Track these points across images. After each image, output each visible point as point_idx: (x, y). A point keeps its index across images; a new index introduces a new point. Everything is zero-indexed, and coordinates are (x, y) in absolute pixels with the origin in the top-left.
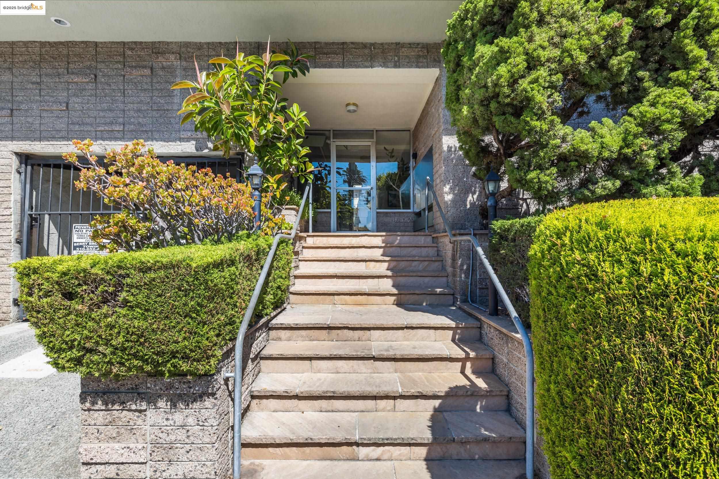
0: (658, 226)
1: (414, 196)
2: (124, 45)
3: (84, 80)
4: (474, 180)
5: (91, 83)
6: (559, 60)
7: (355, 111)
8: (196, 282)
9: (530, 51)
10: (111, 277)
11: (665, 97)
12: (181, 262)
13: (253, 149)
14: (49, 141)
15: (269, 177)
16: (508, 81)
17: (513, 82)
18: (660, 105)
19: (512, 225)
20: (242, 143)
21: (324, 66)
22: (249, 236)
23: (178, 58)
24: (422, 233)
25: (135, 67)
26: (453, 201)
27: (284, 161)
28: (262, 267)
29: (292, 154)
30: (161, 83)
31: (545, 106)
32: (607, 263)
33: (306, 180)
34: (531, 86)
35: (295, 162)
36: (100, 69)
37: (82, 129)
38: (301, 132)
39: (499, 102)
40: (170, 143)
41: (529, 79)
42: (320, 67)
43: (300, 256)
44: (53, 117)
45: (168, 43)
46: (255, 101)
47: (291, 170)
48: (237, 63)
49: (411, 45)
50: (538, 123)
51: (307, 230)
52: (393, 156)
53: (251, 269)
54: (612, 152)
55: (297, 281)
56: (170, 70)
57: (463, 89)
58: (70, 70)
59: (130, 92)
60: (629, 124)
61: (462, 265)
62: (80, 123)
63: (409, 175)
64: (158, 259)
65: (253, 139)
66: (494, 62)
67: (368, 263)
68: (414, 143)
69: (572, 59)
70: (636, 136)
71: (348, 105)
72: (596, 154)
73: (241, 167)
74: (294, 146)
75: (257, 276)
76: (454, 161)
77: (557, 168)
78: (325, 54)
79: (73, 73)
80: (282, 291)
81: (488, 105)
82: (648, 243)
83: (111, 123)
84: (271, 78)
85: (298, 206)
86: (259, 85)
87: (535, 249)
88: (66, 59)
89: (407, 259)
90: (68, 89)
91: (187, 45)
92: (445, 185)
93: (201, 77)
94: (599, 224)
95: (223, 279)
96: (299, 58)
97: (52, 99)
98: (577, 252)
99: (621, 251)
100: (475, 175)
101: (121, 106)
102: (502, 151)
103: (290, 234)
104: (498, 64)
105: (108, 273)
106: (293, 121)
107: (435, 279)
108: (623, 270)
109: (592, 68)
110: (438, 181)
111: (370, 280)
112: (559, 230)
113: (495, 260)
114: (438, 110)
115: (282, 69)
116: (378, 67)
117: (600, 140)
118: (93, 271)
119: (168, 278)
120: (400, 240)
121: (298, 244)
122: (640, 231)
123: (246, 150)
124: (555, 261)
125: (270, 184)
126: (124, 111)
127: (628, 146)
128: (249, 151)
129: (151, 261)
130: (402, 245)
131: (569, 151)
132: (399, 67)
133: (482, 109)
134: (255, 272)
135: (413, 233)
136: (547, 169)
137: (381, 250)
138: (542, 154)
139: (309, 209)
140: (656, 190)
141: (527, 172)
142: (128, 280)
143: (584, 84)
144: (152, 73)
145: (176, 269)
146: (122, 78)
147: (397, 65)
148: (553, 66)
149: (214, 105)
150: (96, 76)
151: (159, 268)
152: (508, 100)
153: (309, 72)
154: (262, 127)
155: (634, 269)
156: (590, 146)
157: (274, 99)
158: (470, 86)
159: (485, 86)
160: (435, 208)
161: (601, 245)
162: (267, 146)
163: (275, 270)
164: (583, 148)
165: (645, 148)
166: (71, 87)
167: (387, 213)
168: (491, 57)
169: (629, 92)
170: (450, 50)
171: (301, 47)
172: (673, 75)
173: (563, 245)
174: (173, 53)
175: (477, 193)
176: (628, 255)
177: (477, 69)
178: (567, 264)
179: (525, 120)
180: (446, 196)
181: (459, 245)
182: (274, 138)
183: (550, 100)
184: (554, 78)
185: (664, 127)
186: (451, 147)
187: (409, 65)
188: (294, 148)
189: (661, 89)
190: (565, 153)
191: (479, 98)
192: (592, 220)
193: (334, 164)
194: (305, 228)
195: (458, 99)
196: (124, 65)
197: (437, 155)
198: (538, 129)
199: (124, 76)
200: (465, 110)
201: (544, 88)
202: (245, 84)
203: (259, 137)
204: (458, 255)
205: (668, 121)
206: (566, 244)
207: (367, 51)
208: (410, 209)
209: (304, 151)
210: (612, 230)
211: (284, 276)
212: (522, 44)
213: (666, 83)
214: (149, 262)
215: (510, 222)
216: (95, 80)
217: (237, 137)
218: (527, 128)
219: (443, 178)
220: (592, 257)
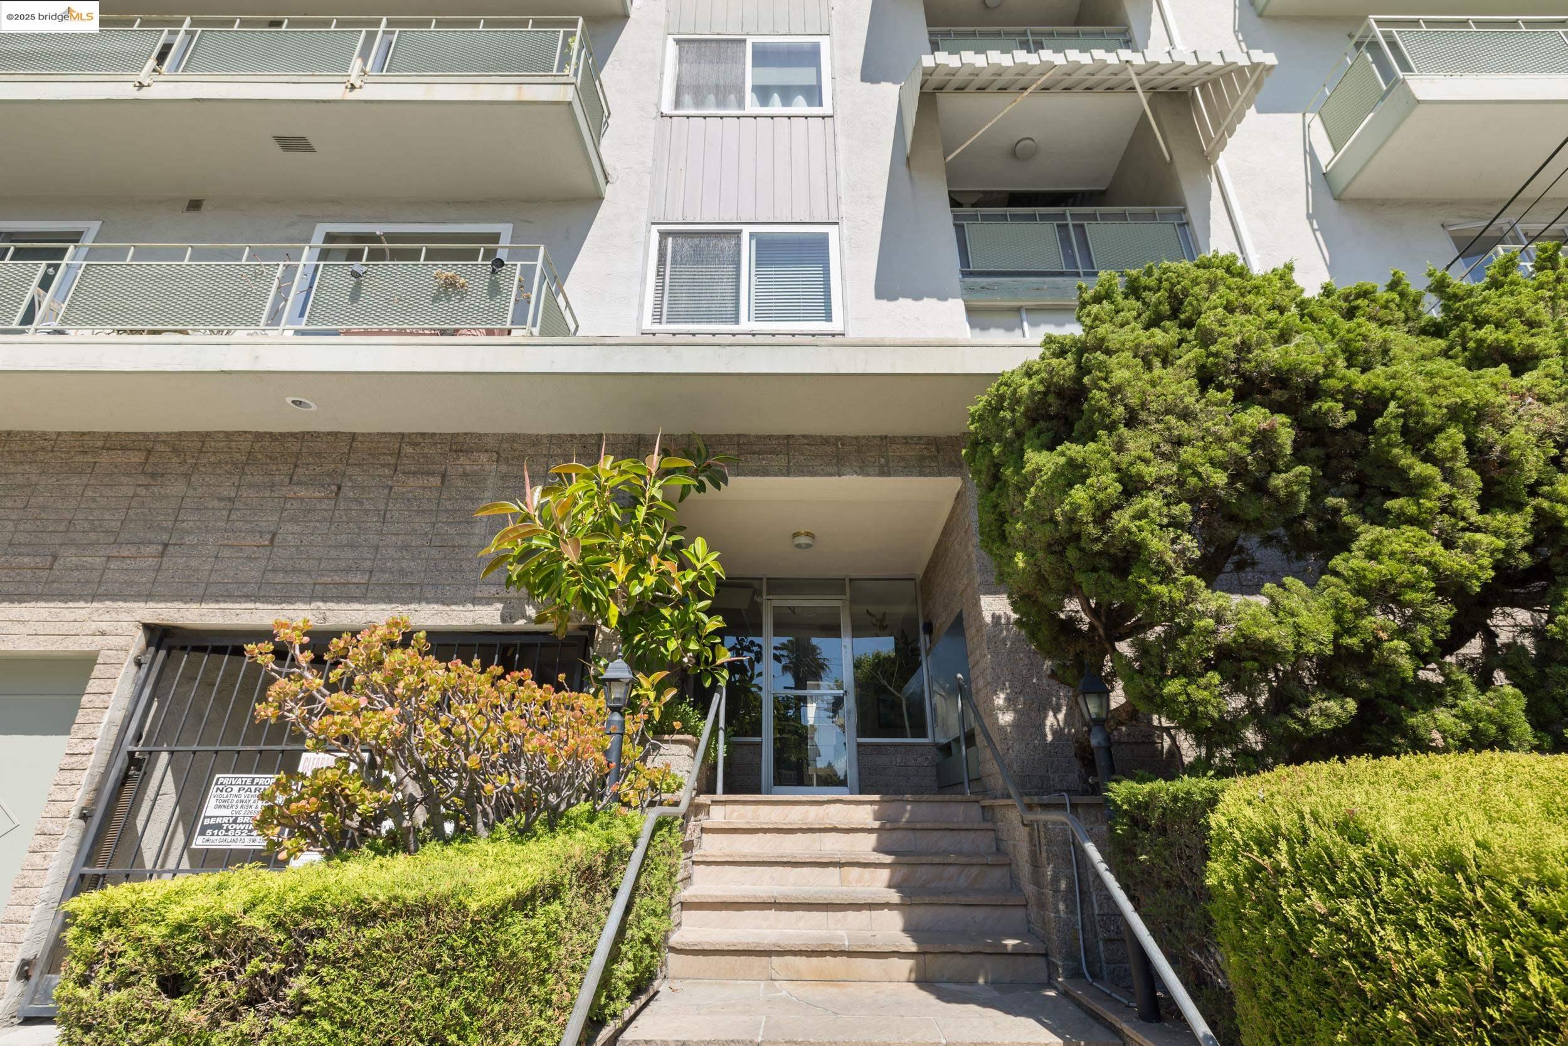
0: (1472, 844)
1: (934, 709)
2: (402, 438)
3: (317, 494)
4: (1053, 682)
5: (328, 498)
6: (1178, 480)
7: (809, 546)
8: (471, 950)
9: (1124, 466)
10: (282, 937)
11: (1391, 543)
12: (447, 898)
13: (614, 621)
14: (218, 601)
15: (640, 676)
16: (1093, 515)
17: (1103, 515)
18: (1386, 558)
19: (1152, 794)
20: (594, 609)
21: (754, 473)
22: (592, 817)
23: (494, 458)
24: (959, 797)
25: (415, 473)
26: (1015, 725)
27: (673, 644)
28: (615, 891)
29: (688, 629)
30: (456, 500)
31: (1170, 557)
32: (1390, 929)
33: (715, 681)
34: (1138, 523)
35: (693, 646)
36: (350, 476)
37: (289, 580)
38: (708, 589)
39: (1082, 550)
40: (454, 607)
41: (1130, 511)
42: (745, 475)
43: (696, 852)
44: (240, 558)
45: (480, 436)
46: (626, 536)
47: (686, 660)
48: (600, 472)
49: (907, 440)
50: (1162, 589)
51: (712, 790)
52: (886, 627)
53: (591, 901)
54: (1322, 644)
55: (686, 914)
56: (476, 479)
57: (1010, 520)
58: (295, 478)
59: (396, 515)
60: (1337, 590)
61: (1056, 879)
62: (289, 568)
63: (920, 664)
64: (398, 891)
65: (616, 603)
66: (1061, 481)
67: (846, 869)
68: (925, 604)
69: (1201, 479)
70: (1358, 613)
71: (796, 535)
72: (1291, 647)
73: (586, 655)
74: (694, 613)
75: (602, 914)
76: (1009, 644)
77: (1220, 673)
78: (754, 453)
79: (299, 483)
80: (653, 949)
81: (1061, 554)
82: (1464, 884)
83: (348, 570)
84: (659, 495)
85: (695, 733)
86: (635, 508)
87: (1216, 873)
88: (294, 460)
89: (930, 859)
90: (283, 510)
91: (514, 438)
92: (995, 693)
93: (532, 494)
94: (1342, 827)
95: (530, 936)
96: (711, 461)
97: (248, 526)
98: (1314, 894)
99: (1410, 901)
100: (1053, 675)
101: (374, 538)
102: (1101, 632)
103: (676, 804)
104: (1070, 486)
105: (279, 925)
106: (694, 568)
107: (999, 912)
108: (1430, 951)
109: (1241, 494)
110: (981, 683)
111: (851, 915)
112: (1259, 831)
113: (1131, 875)
114: (966, 547)
115: (679, 481)
116: (849, 474)
117: (1291, 620)
118: (247, 922)
119: (410, 938)
120: (912, 813)
121: (692, 824)
122: (1438, 854)
123: (600, 622)
124: (1271, 911)
125: (642, 692)
126: (377, 547)
127: (1350, 632)
128: (606, 623)
129: (382, 898)
130: (918, 826)
131: (1235, 641)
132: (889, 475)
133: (1052, 558)
134: (598, 907)
135: (939, 797)
136: (1202, 675)
137: (873, 838)
138: (1184, 646)
139: (717, 742)
140: (1435, 719)
141: (1161, 679)
142: (320, 945)
143: (1232, 518)
144: (443, 483)
145: (433, 917)
146: (386, 491)
147: (884, 472)
148: (1169, 490)
149: (549, 545)
150: (339, 488)
151: (397, 914)
152: (1097, 547)
153: (726, 483)
154: (636, 582)
155: (1454, 949)
156: (1274, 631)
157: (660, 531)
158: (1025, 518)
159: (1052, 520)
160: (980, 740)
161: (1361, 879)
162: (641, 613)
163: (642, 896)
164: (1263, 635)
165: (1383, 635)
166: (288, 506)
167: (878, 745)
168: (1054, 473)
169: (1320, 530)
170: (979, 454)
171: (713, 443)
172: (1393, 504)
173: (1280, 872)
174: (486, 451)
175: (1064, 710)
176: (1430, 911)
177: (1033, 490)
178: (1299, 921)
179: (1138, 583)
180: (1000, 716)
181: (1042, 830)
182: (655, 599)
183: (1178, 547)
184: (1176, 510)
185: (1407, 597)
186: (999, 617)
187: (907, 471)
188: (692, 617)
189: (1378, 529)
190: (1227, 644)
191: (1044, 539)
192: (1327, 816)
193: (769, 641)
194: (708, 783)
195: (1003, 537)
196: (395, 471)
197: (973, 631)
198: (1166, 600)
199: (391, 488)
200: (1020, 559)
201: (1161, 526)
202: (611, 507)
203: (628, 599)
204: (1044, 854)
205: (1412, 586)
206: (1285, 870)
207: (829, 449)
208: (925, 736)
209: (713, 624)
210: (1376, 846)
211: (659, 911)
212: (1106, 455)
213: (1381, 518)
214: (376, 899)
215: (1147, 787)
216: (337, 494)
217: (587, 599)
218: (1144, 597)
219: (989, 678)
220: (1350, 908)
